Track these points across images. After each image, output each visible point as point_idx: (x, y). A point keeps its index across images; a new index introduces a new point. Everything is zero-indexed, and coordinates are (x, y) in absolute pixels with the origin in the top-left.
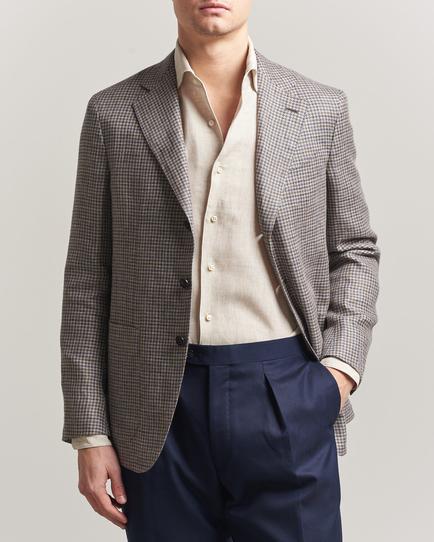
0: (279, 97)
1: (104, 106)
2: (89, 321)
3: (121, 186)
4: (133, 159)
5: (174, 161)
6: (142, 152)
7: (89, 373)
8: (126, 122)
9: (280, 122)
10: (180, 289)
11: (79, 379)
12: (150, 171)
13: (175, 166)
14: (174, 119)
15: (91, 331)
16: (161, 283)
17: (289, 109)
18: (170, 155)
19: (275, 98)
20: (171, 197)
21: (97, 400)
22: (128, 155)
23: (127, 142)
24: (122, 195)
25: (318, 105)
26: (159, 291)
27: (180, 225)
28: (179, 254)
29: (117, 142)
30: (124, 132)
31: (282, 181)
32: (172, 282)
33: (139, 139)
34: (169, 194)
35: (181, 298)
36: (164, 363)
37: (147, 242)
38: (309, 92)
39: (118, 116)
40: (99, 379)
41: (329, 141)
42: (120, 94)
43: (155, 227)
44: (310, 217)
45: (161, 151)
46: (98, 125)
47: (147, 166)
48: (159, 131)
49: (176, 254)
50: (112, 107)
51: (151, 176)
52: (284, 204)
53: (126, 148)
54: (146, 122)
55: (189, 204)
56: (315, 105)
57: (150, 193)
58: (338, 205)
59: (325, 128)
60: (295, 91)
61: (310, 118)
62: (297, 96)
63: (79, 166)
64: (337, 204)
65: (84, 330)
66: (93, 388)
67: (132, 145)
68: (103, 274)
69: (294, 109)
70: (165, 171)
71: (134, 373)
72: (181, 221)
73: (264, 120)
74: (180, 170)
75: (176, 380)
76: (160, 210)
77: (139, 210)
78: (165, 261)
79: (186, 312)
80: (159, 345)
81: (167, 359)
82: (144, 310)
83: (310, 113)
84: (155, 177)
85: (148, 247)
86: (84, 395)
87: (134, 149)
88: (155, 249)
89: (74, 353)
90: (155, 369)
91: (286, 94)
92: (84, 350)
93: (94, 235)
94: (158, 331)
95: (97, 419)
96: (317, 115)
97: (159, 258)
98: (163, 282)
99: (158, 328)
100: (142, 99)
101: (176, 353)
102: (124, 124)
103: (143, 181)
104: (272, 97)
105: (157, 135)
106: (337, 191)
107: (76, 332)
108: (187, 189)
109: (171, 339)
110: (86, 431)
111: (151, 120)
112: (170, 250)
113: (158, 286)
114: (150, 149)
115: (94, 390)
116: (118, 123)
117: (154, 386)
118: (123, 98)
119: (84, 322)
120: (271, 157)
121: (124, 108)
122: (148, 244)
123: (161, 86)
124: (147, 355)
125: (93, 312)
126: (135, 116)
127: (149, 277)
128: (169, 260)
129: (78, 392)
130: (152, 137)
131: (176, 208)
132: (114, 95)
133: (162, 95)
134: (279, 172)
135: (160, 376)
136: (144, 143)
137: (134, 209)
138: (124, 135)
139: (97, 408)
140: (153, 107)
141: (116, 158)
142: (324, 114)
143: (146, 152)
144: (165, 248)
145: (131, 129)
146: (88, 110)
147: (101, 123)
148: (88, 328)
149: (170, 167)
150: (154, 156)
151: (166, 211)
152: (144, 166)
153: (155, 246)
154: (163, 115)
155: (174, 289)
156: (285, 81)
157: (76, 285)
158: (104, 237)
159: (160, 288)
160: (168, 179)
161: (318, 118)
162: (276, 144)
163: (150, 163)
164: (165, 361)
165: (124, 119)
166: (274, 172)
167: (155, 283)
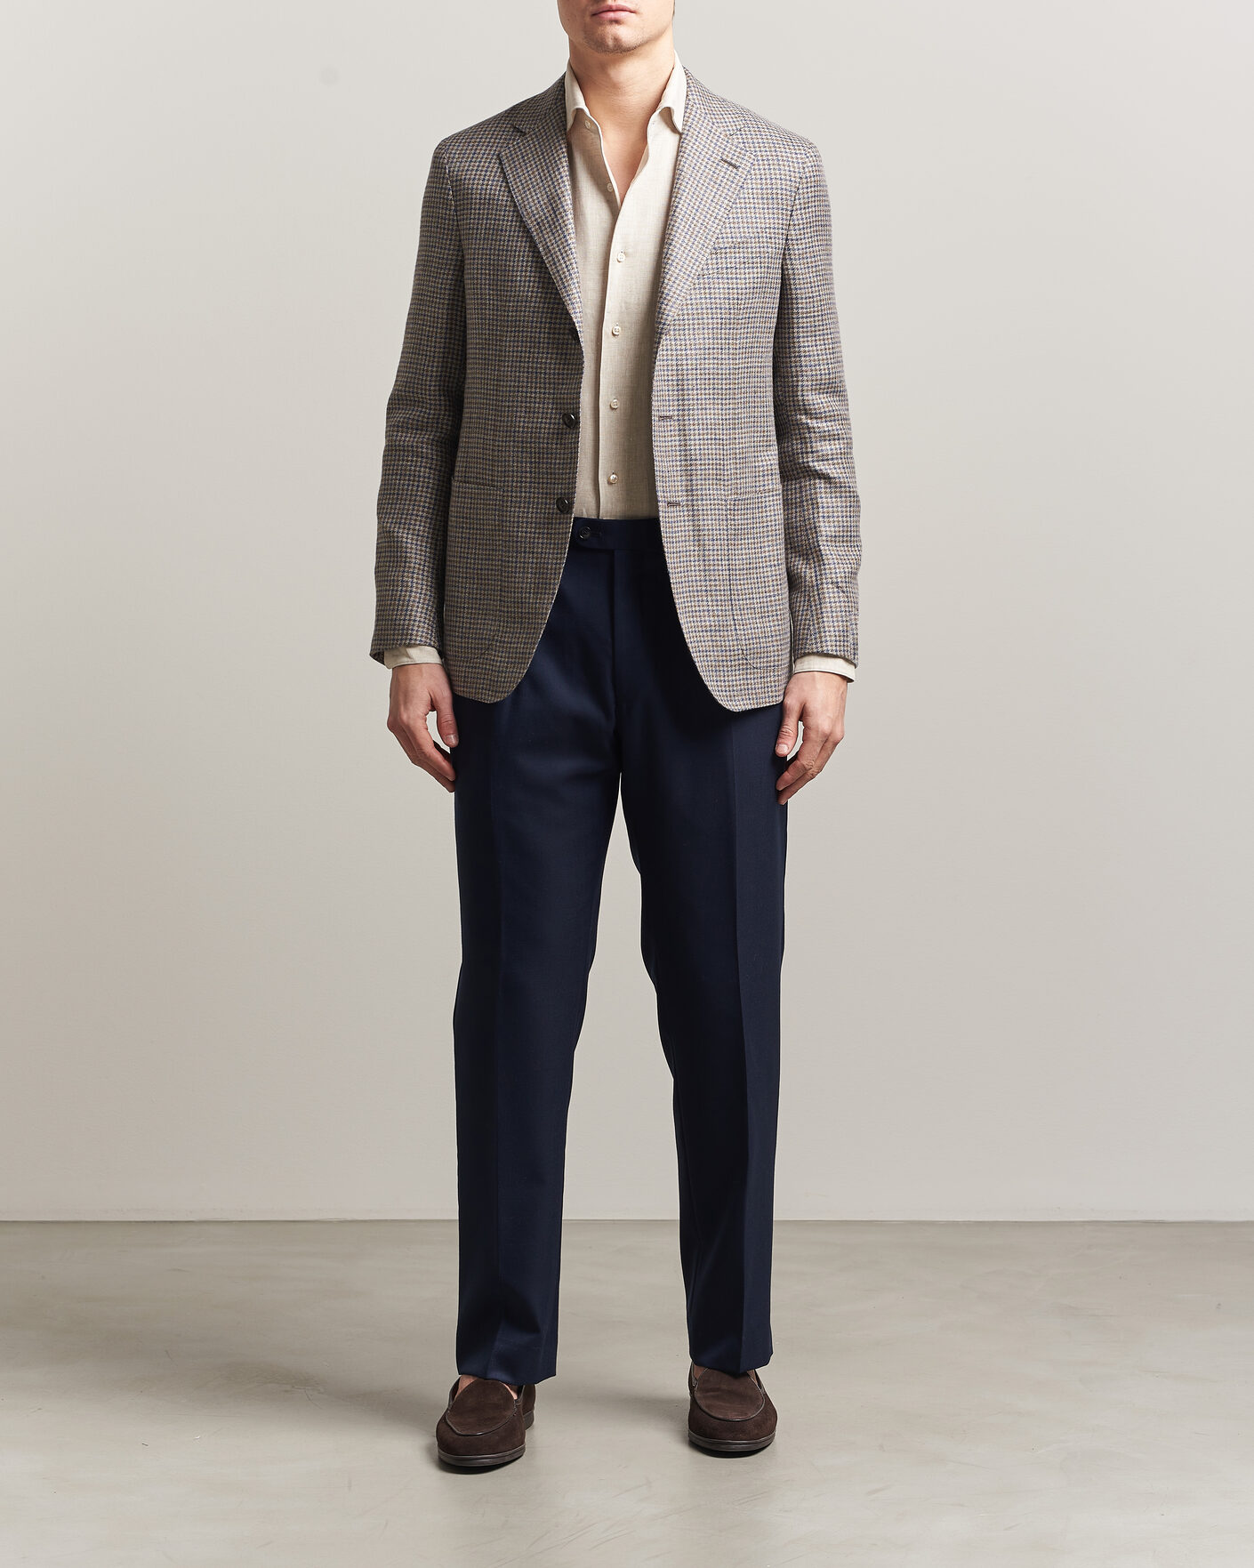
0: (714, 141)
1: (457, 156)
2: (419, 476)
3: (479, 276)
4: (497, 235)
5: (557, 239)
6: (511, 226)
7: (416, 554)
8: (489, 180)
9: (709, 177)
10: (563, 429)
11: (401, 561)
12: (522, 254)
13: (558, 246)
14: (559, 177)
15: (422, 491)
16: (535, 420)
17: (726, 161)
18: (552, 230)
19: (709, 142)
20: (551, 293)
21: (425, 594)
22: (490, 229)
23: (488, 209)
24: (481, 289)
25: (771, 162)
26: (532, 433)
27: (564, 334)
28: (561, 377)
29: (475, 209)
30: (486, 194)
31: (699, 260)
32: (551, 418)
33: (506, 206)
34: (548, 289)
35: (563, 441)
36: (538, 538)
37: (514, 359)
38: (760, 141)
39: (477, 170)
40: (431, 565)
41: (785, 217)
42: (481, 138)
43: (527, 337)
44: (743, 326)
45: (538, 224)
46: (447, 184)
47: (516, 246)
48: (536, 194)
49: (556, 376)
50: (468, 158)
51: (523, 261)
52: (698, 296)
53: (487, 219)
54: (518, 180)
55: (577, 303)
56: (766, 162)
57: (520, 286)
58: (798, 323)
59: (780, 196)
60: (739, 136)
61: (756, 179)
62: (742, 145)
63: (420, 246)
64: (795, 321)
65: (412, 490)
66: (420, 577)
67: (496, 215)
68: (443, 408)
69: (733, 162)
70: (543, 253)
71: (492, 555)
72: (564, 329)
73: (685, 169)
74: (566, 252)
75: (556, 564)
76: (534, 312)
77: (505, 311)
78: (540, 388)
79: (570, 463)
80: (532, 513)
81: (543, 533)
82: (509, 461)
83: (757, 172)
84: (527, 262)
85: (516, 367)
86: (407, 586)
87: (499, 220)
88: (526, 370)
89: (396, 523)
90: (525, 547)
91: (726, 139)
92: (411, 519)
93: (433, 349)
94: (530, 492)
95: (424, 623)
96: (768, 177)
97: (532, 382)
98: (538, 418)
99: (530, 487)
100: (514, 146)
101: (556, 523)
102: (486, 182)
103: (511, 269)
104: (704, 139)
105: (534, 201)
106: (797, 299)
107: (400, 492)
108: (575, 281)
109: (550, 504)
110: (406, 639)
111: (525, 178)
112: (548, 371)
113: (530, 425)
114: (522, 221)
115: (423, 580)
116: (476, 182)
117: (523, 572)
118: (486, 144)
119: (412, 478)
120: (689, 222)
121: (487, 158)
122: (517, 361)
123: (543, 128)
124: (514, 527)
125: (426, 463)
126: (503, 171)
127: (517, 412)
128: (547, 386)
129: (398, 581)
130: (526, 203)
131: (557, 309)
132: (473, 140)
133: (543, 140)
134: (697, 246)
135: (533, 558)
136: (514, 211)
137: (497, 310)
138: (485, 199)
139: (425, 606)
140: (528, 158)
141: (473, 234)
142: (778, 177)
143: (516, 226)
144: (541, 368)
145: (496, 190)
146: (434, 162)
147: (452, 182)
148: (418, 486)
149: (551, 248)
150: (528, 232)
151: (543, 312)
152: (512, 246)
153: (526, 365)
154: (543, 171)
155: (554, 428)
156: (727, 120)
157: (403, 422)
158: (448, 353)
159: (532, 427)
160: (548, 265)
161: (768, 181)
162: (699, 207)
163: (522, 242)
164: (541, 536)
165: (485, 175)
166: (690, 244)
167: (526, 420)
